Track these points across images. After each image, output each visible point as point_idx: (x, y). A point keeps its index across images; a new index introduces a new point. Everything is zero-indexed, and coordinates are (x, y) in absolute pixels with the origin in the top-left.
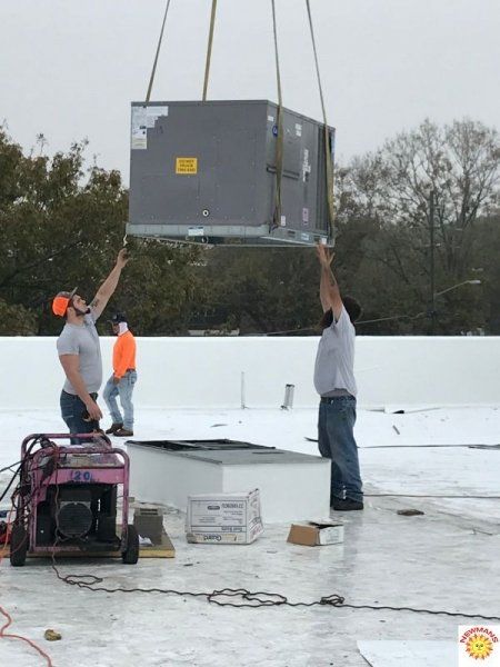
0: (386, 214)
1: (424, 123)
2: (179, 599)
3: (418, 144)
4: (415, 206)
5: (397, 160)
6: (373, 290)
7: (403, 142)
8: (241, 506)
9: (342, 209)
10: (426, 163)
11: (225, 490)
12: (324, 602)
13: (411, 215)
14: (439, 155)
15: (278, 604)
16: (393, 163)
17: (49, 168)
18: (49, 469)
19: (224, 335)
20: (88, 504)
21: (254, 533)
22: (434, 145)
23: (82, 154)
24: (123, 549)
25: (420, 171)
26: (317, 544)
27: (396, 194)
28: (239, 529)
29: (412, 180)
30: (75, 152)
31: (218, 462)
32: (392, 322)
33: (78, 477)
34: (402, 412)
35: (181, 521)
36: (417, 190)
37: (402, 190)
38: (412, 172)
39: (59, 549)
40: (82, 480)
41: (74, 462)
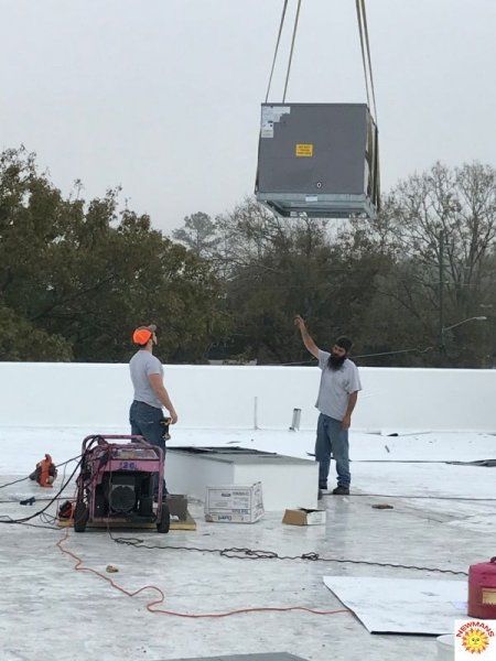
0: (398, 252)
1: (435, 165)
2: (200, 554)
3: (429, 185)
4: (426, 244)
5: (409, 201)
6: (385, 324)
7: (415, 184)
8: (247, 494)
9: (355, 247)
10: (437, 204)
11: (235, 482)
12: (304, 557)
13: (422, 253)
14: (449, 197)
15: (271, 557)
16: (406, 203)
17: (85, 211)
18: (104, 460)
19: (241, 364)
20: (132, 487)
21: (257, 515)
22: (444, 187)
23: (116, 199)
24: (158, 521)
25: (432, 211)
26: (305, 524)
27: (408, 232)
28: (245, 511)
29: (424, 220)
30: (109, 198)
31: (230, 462)
32: (403, 355)
33: (126, 466)
34: (396, 435)
35: (201, 508)
36: (428, 229)
37: (414, 229)
38: (423, 212)
39: (111, 520)
40: (129, 469)
41: (123, 455)
